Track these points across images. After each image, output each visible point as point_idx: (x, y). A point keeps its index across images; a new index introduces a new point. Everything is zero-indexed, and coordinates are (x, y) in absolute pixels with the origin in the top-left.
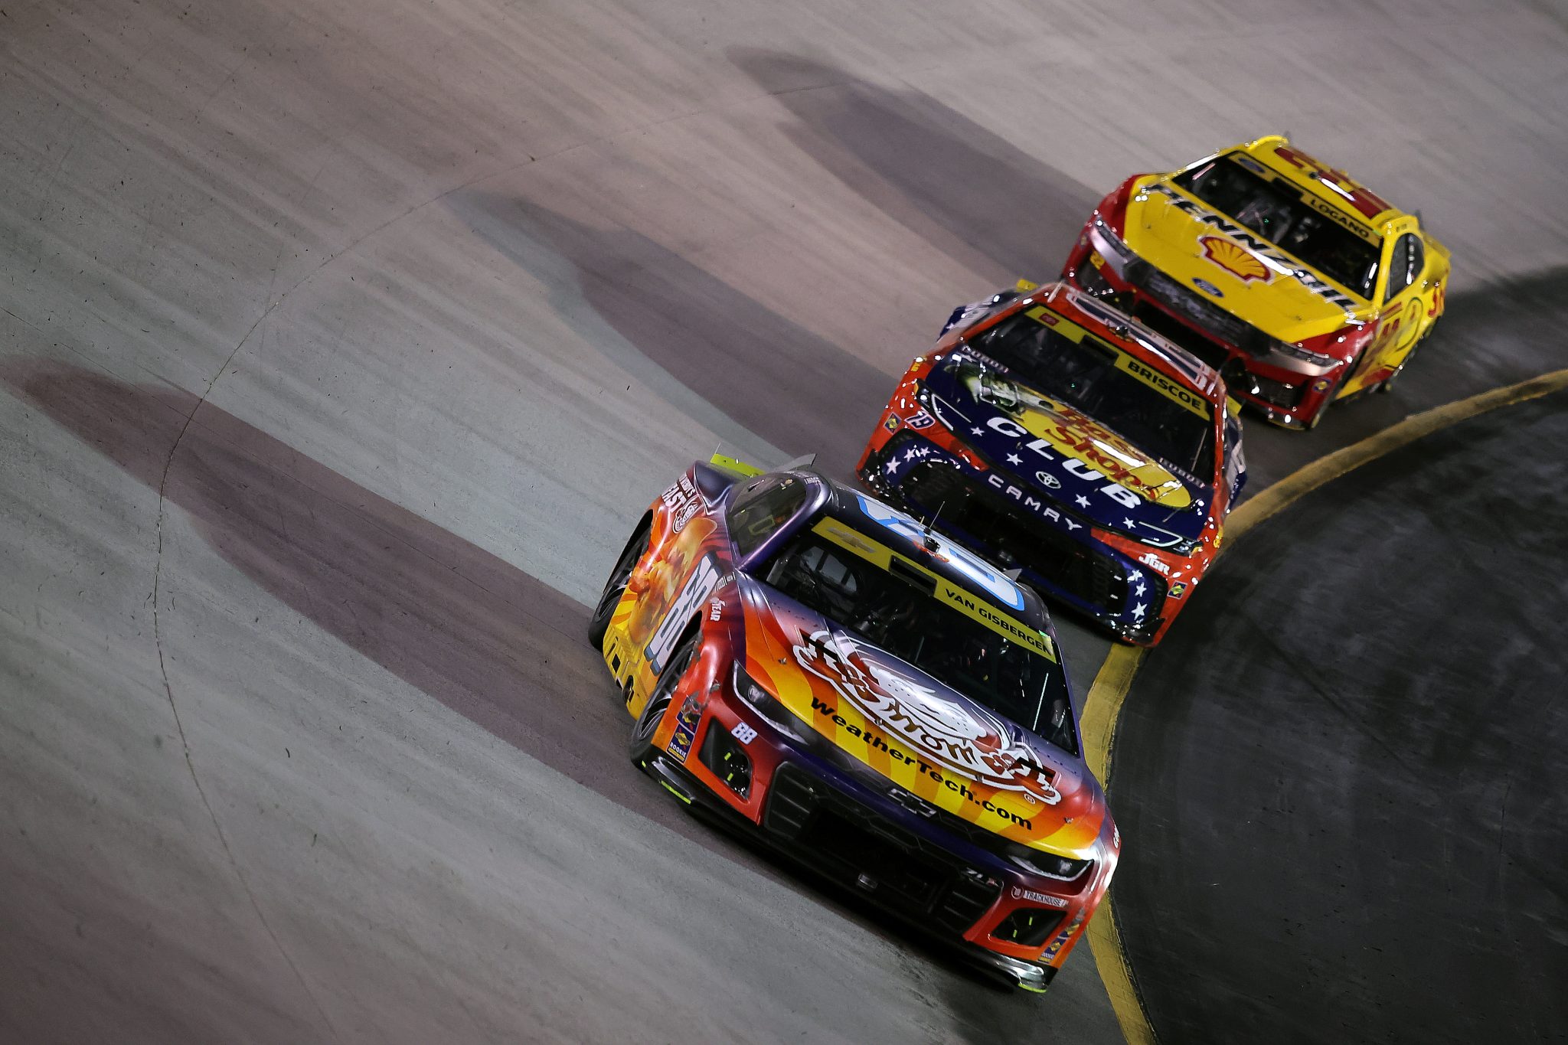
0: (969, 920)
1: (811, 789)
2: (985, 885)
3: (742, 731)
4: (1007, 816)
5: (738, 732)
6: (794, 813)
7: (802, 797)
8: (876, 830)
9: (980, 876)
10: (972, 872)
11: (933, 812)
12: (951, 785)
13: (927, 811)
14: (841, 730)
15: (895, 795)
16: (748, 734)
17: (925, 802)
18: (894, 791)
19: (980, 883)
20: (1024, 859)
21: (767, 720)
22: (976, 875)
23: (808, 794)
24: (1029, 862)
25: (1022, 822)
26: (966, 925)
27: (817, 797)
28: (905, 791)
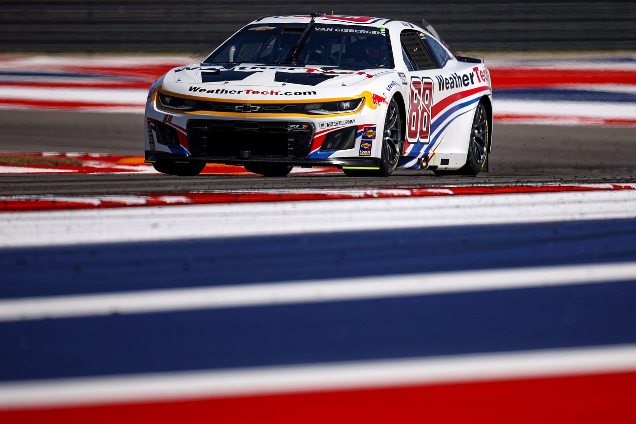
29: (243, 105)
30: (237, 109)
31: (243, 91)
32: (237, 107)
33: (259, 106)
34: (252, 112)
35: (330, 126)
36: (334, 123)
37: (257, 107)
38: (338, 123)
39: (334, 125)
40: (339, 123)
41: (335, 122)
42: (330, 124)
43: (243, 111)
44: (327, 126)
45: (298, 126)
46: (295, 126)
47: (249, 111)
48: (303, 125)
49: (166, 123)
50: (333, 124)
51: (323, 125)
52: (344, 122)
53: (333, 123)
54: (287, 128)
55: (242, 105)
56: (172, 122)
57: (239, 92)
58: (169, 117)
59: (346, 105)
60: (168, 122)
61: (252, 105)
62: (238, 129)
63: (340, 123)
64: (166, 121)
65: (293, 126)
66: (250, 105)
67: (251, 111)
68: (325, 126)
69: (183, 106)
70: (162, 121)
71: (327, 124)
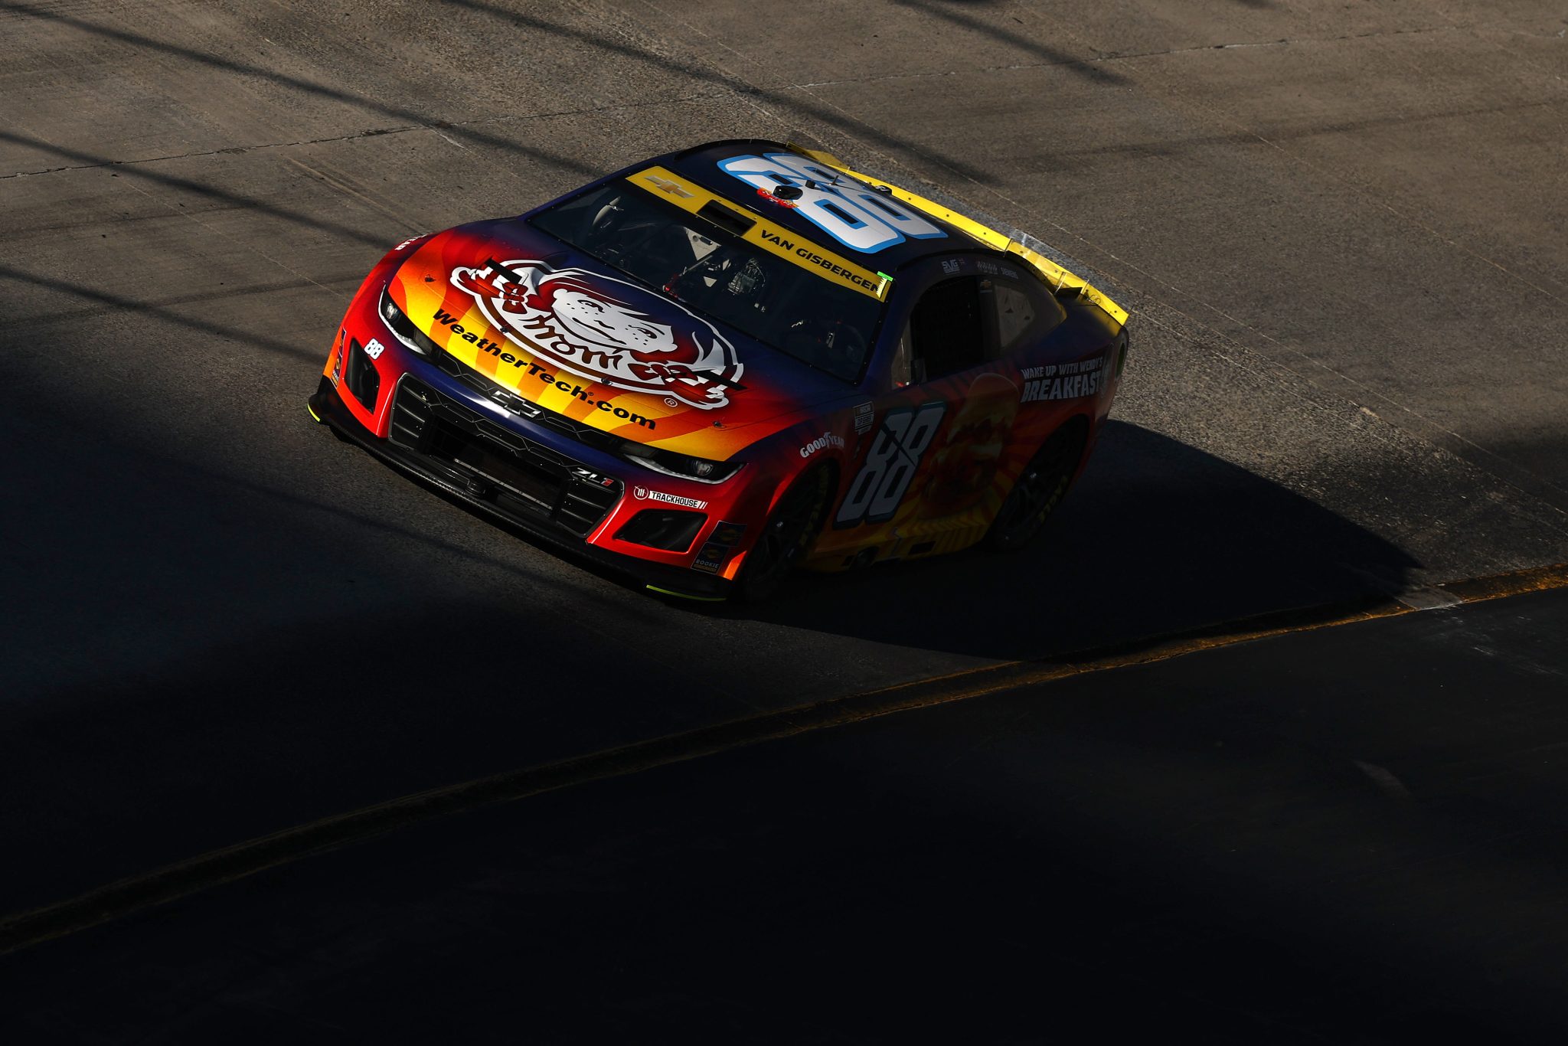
0: (591, 522)
1: (424, 398)
2: (600, 484)
3: (372, 347)
4: (626, 415)
5: (369, 348)
6: (411, 423)
7: (417, 406)
8: (485, 434)
9: (594, 476)
10: (585, 472)
11: (536, 412)
12: (563, 386)
13: (530, 411)
14: (456, 338)
15: (498, 397)
16: (376, 350)
17: (528, 402)
18: (498, 393)
19: (593, 482)
20: (647, 459)
21: (396, 334)
22: (588, 475)
23: (421, 403)
24: (654, 463)
25: (643, 421)
26: (588, 528)
27: (430, 405)
28: (508, 392)
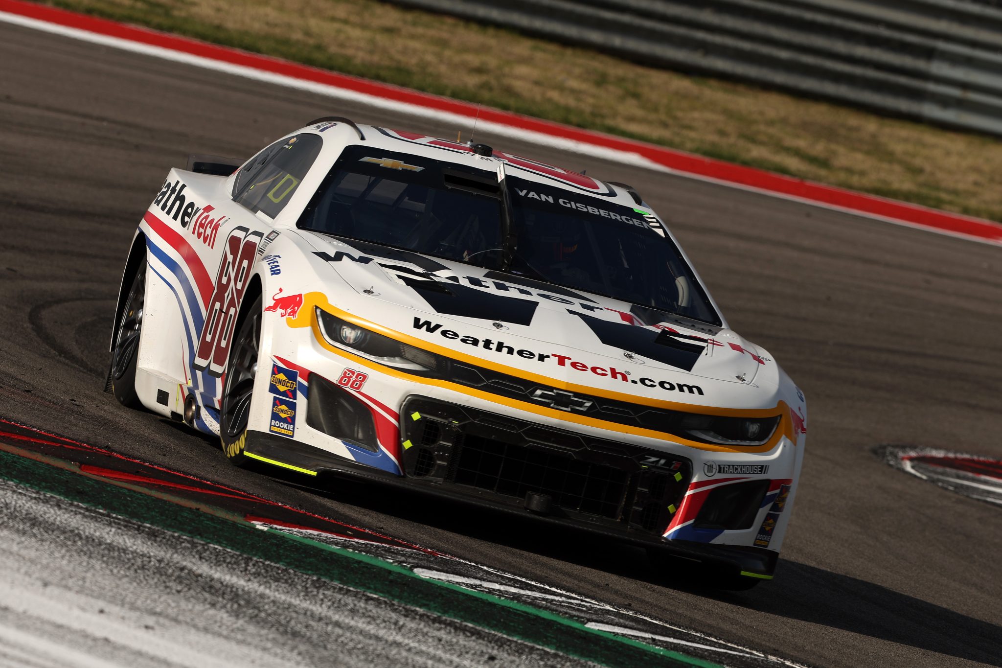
29: (555, 391)
30: (540, 396)
31: (548, 357)
32: (539, 392)
33: (589, 400)
34: (574, 411)
35: (724, 473)
36: (731, 467)
37: (585, 403)
38: (739, 469)
39: (731, 473)
40: (741, 469)
41: (733, 466)
42: (724, 468)
43: (552, 405)
44: (717, 471)
45: (663, 461)
46: (658, 462)
47: (568, 408)
48: (674, 462)
49: (347, 389)
50: (729, 469)
51: (710, 468)
52: (750, 468)
53: (729, 466)
54: (641, 462)
55: (552, 392)
56: (363, 390)
57: (542, 358)
58: (357, 377)
59: (753, 427)
60: (352, 386)
61: (577, 395)
62: (533, 442)
63: (743, 469)
64: (346, 384)
65: (653, 459)
66: (571, 394)
67: (571, 409)
68: (714, 470)
69: (397, 359)
70: (335, 382)
71: (719, 466)
